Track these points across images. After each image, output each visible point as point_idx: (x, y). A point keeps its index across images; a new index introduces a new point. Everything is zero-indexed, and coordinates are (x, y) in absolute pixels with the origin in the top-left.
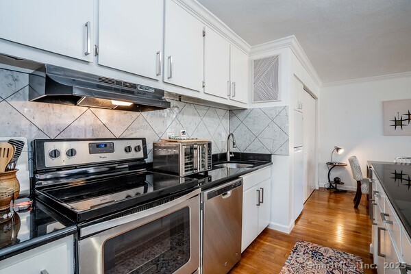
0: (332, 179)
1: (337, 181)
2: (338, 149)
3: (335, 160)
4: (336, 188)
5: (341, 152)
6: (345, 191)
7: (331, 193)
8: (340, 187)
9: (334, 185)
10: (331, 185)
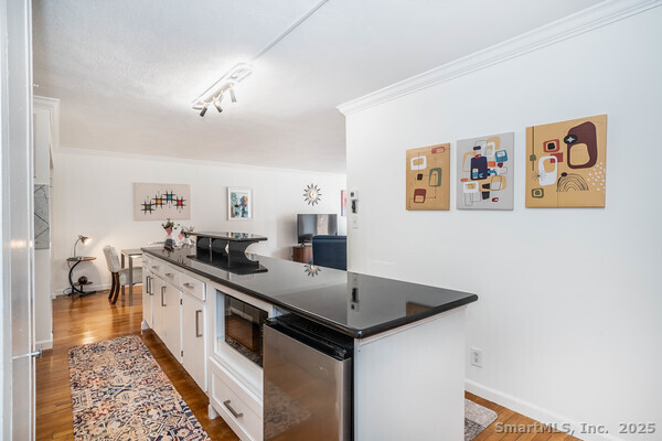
0: (75, 280)
1: (83, 281)
2: (83, 239)
3: (79, 254)
4: (81, 292)
5: (87, 242)
6: (95, 292)
7: (73, 300)
8: (86, 289)
9: (79, 288)
10: (73, 288)
